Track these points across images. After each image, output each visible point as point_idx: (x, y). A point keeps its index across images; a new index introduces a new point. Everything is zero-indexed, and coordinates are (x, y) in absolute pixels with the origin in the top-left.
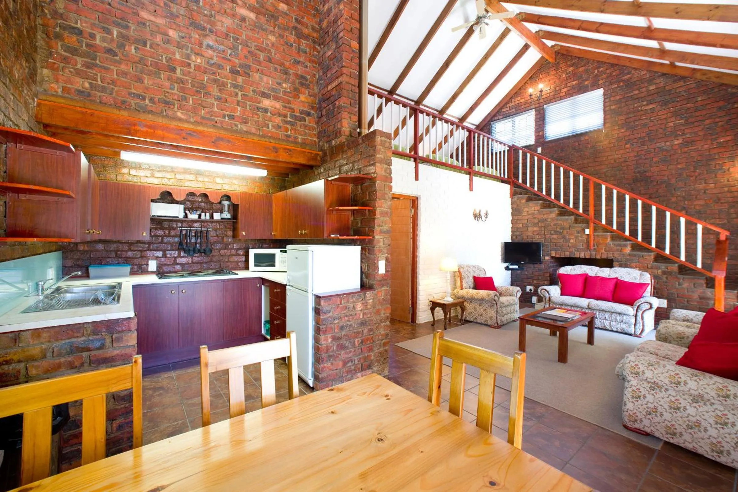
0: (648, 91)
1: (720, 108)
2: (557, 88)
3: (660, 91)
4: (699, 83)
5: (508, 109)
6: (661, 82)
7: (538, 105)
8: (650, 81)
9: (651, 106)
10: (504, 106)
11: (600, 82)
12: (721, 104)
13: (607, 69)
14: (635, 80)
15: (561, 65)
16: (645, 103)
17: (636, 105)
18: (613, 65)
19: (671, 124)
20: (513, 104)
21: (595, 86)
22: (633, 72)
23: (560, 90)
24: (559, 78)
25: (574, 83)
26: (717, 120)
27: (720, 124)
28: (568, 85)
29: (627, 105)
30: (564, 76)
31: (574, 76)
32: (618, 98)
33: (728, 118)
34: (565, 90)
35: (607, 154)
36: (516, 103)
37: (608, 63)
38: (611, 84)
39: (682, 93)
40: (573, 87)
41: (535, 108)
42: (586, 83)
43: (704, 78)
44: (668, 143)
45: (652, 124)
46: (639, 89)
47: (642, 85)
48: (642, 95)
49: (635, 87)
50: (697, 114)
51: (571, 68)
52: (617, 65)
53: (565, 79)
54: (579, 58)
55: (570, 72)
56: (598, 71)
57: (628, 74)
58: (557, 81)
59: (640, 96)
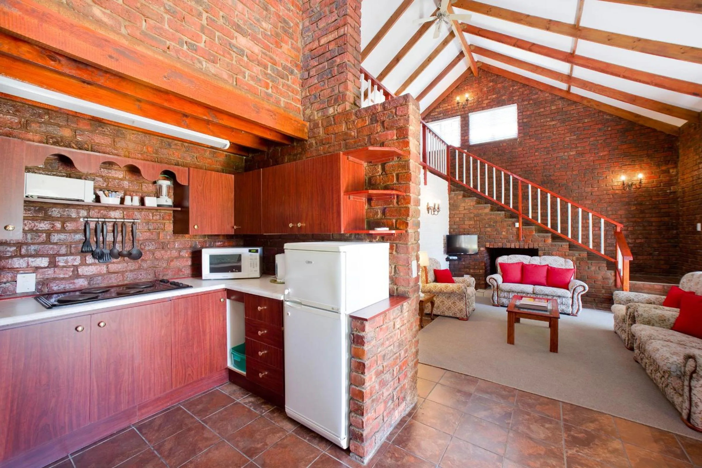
0: (551, 110)
1: (600, 129)
2: (480, 100)
3: (559, 111)
4: (586, 107)
5: (437, 113)
6: (560, 103)
7: (463, 113)
8: (552, 102)
9: (553, 123)
10: (433, 110)
11: (515, 98)
12: (600, 126)
13: (520, 88)
14: (541, 99)
15: (483, 80)
16: (549, 120)
17: (542, 121)
18: (524, 85)
19: (568, 139)
20: (441, 109)
21: (509, 102)
22: (539, 93)
23: (482, 101)
24: (481, 90)
25: (494, 96)
26: (598, 138)
27: (600, 142)
28: (489, 98)
29: (535, 120)
30: (485, 89)
31: (493, 90)
32: (528, 113)
33: (605, 137)
34: (486, 102)
35: (521, 159)
36: (444, 108)
37: (521, 83)
38: (523, 101)
39: (575, 115)
40: (493, 100)
41: (461, 115)
42: (503, 98)
43: (589, 105)
44: (566, 154)
45: (554, 137)
46: (544, 108)
47: (547, 105)
48: (547, 113)
49: (541, 106)
50: (585, 132)
51: (491, 84)
52: (527, 85)
53: (486, 92)
54: (497, 75)
55: (490, 87)
56: (513, 89)
57: (537, 94)
58: (480, 94)
59: (545, 113)
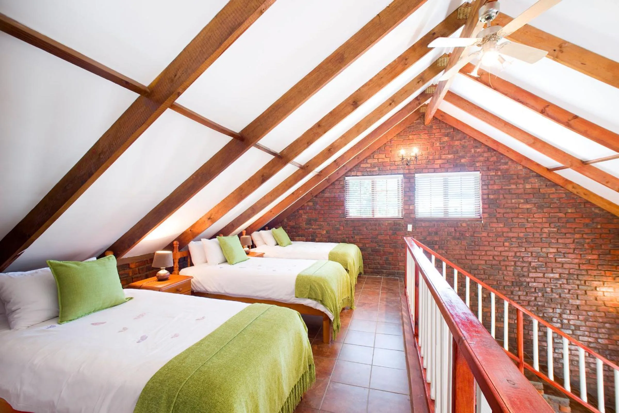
0: (525, 189)
1: (587, 225)
2: (431, 157)
3: (536, 192)
4: (569, 194)
5: (369, 165)
6: (536, 183)
7: (407, 171)
8: (526, 179)
9: (528, 206)
10: (364, 160)
11: (478, 164)
12: (587, 221)
13: (484, 152)
14: (512, 173)
15: (434, 131)
16: (522, 201)
17: (513, 201)
18: (490, 149)
19: (546, 230)
20: (376, 161)
21: (472, 167)
22: (510, 163)
23: (434, 159)
24: (432, 145)
25: (450, 156)
26: (585, 236)
27: (587, 241)
28: (443, 157)
29: (505, 198)
30: (438, 144)
31: (450, 148)
32: (496, 187)
33: (593, 237)
34: (440, 162)
35: (486, 248)
36: (380, 160)
37: (486, 146)
38: (488, 169)
39: (555, 200)
40: (448, 161)
41: (403, 174)
42: (463, 161)
43: (575, 191)
44: (544, 250)
45: (529, 225)
46: (516, 184)
47: (519, 181)
48: (519, 192)
49: (512, 181)
50: (568, 226)
51: (446, 139)
52: (495, 150)
53: (439, 148)
54: (454, 129)
55: (444, 143)
56: (475, 152)
57: (506, 164)
58: (431, 150)
59: (517, 191)
